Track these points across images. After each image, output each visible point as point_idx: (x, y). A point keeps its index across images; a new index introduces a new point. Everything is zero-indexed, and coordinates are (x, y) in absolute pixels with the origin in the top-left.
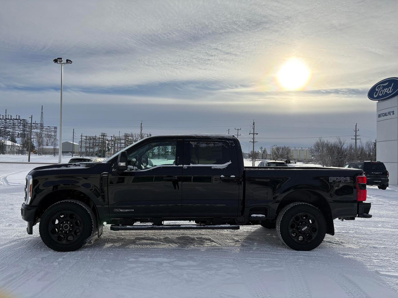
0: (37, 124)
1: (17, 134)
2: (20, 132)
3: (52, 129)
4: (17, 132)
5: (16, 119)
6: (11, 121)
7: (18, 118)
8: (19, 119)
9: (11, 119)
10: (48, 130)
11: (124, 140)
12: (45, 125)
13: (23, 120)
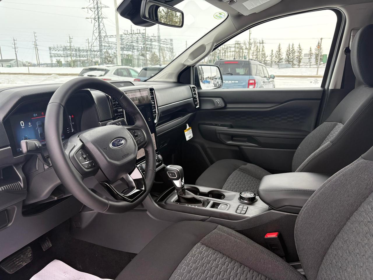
0: (155, 37)
1: (141, 48)
2: (142, 46)
3: (169, 42)
4: (140, 45)
5: (138, 33)
6: (134, 35)
7: (138, 32)
8: (140, 33)
9: (134, 34)
10: (165, 43)
12: (161, 38)
13: (143, 33)
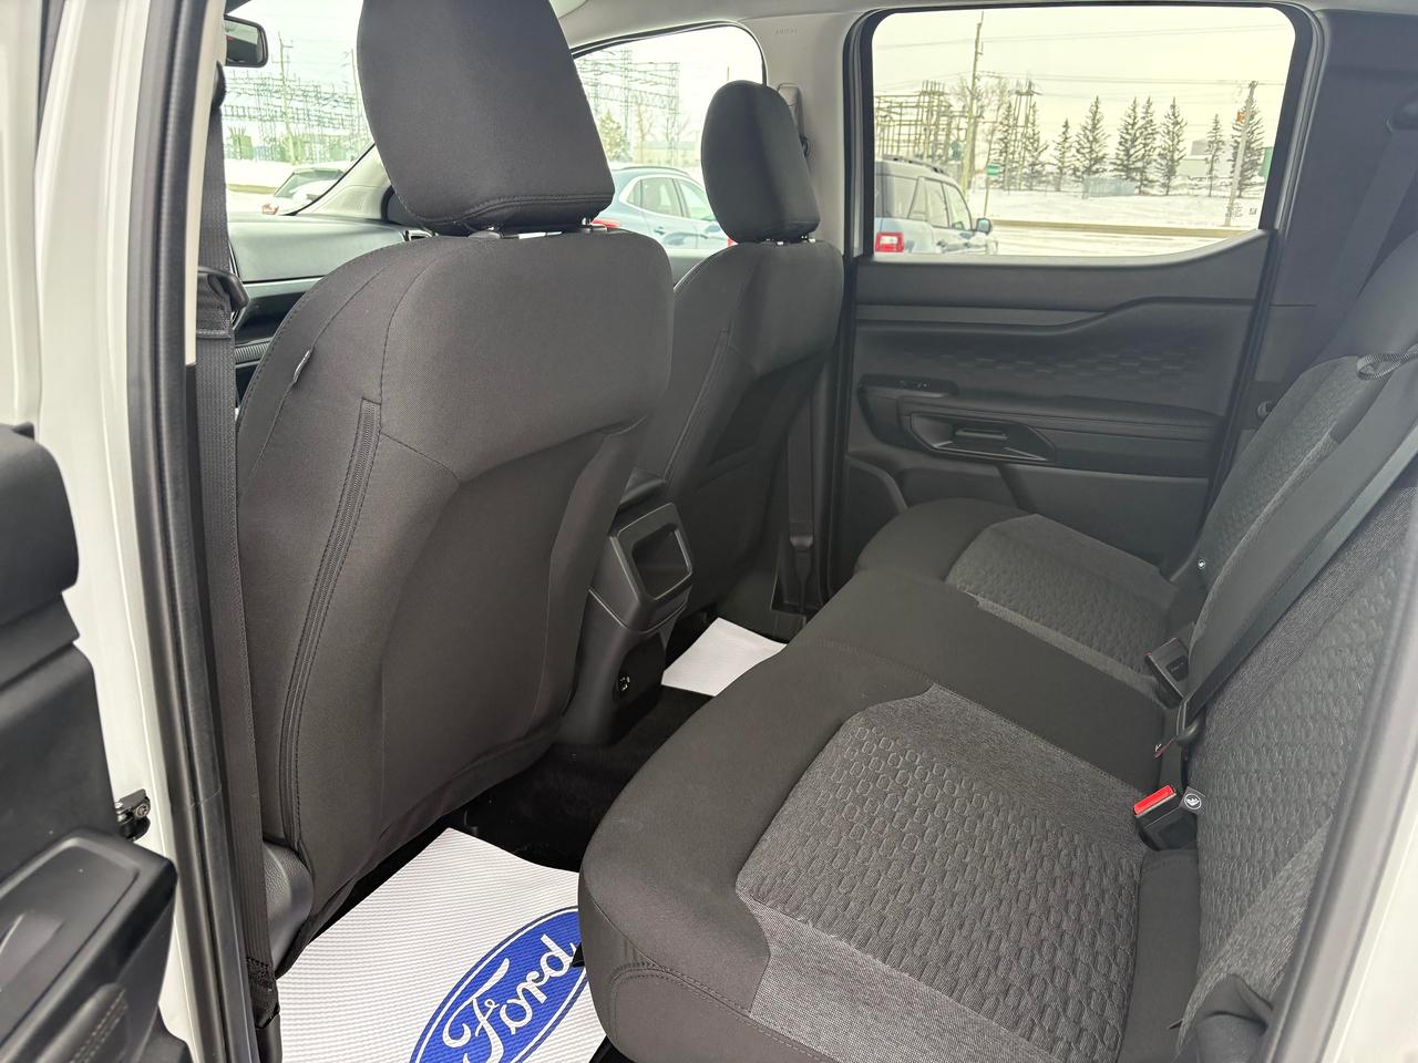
3: (662, 74)
10: (649, 78)
11: (915, 110)
